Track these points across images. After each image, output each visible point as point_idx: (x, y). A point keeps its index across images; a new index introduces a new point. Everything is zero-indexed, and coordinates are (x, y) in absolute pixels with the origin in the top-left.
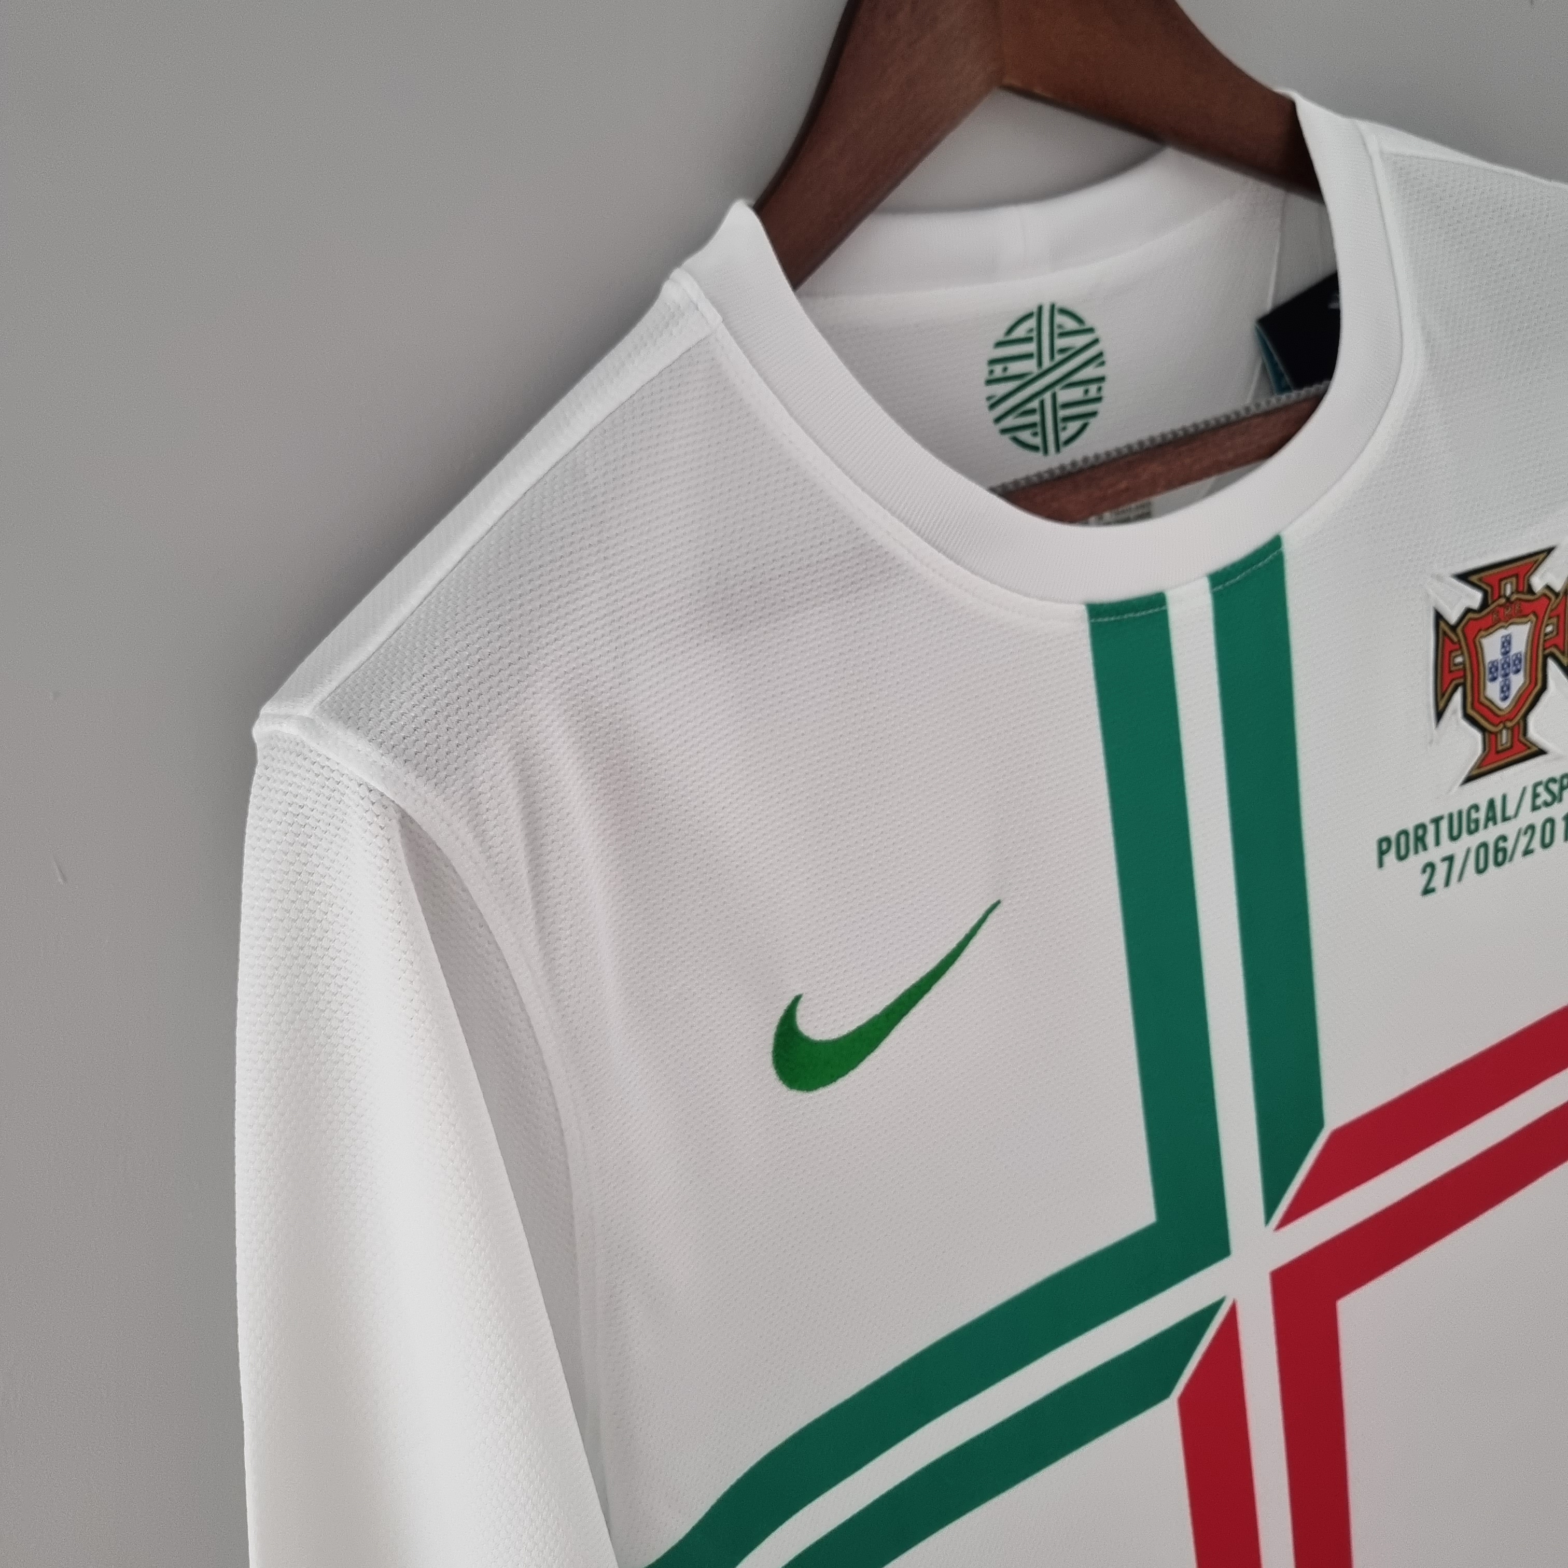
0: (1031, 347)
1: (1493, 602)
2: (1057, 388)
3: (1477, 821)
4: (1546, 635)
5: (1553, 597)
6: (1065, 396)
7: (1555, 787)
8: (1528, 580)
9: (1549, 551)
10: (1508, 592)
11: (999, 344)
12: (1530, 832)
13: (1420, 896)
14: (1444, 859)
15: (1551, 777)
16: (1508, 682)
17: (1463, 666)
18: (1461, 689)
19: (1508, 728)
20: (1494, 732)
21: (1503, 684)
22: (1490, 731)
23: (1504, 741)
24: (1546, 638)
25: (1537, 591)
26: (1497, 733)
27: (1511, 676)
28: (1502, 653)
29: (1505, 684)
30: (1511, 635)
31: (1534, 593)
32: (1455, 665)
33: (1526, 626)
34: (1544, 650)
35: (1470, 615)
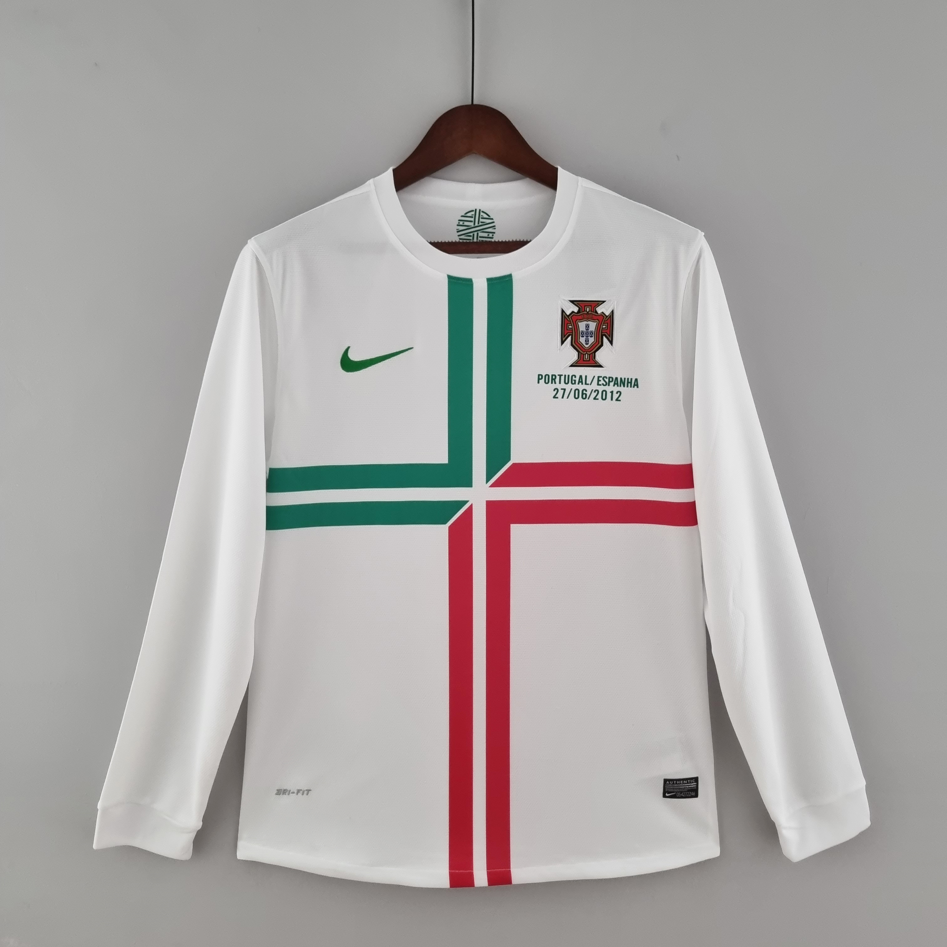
0: (472, 219)
1: (582, 312)
2: (479, 232)
3: (575, 381)
4: (602, 328)
5: (605, 317)
6: (481, 234)
7: (607, 380)
8: (595, 309)
9: (604, 302)
10: (588, 310)
11: (462, 216)
12: (597, 392)
13: (552, 398)
14: (562, 389)
15: (605, 376)
16: (588, 339)
17: (571, 329)
18: (571, 336)
19: (588, 354)
20: (583, 354)
21: (586, 339)
22: (581, 353)
23: (586, 358)
24: (603, 329)
25: (599, 313)
26: (584, 354)
27: (589, 337)
28: (586, 329)
29: (587, 339)
30: (589, 324)
31: (597, 313)
32: (569, 328)
33: (595, 323)
34: (602, 332)
35: (574, 314)
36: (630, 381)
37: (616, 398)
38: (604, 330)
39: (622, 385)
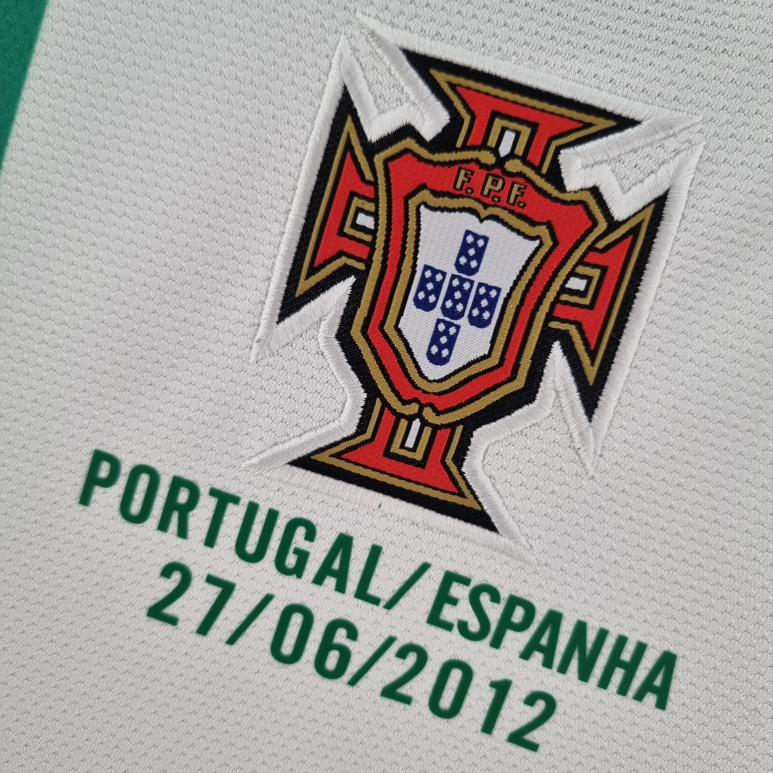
1: (465, 147)
3: (303, 556)
4: (563, 290)
5: (603, 225)
7: (491, 609)
8: (557, 152)
9: (622, 122)
10: (504, 150)
12: (412, 658)
13: (145, 612)
14: (211, 580)
15: (493, 582)
16: (452, 331)
17: (368, 238)
18: (351, 280)
19: (424, 423)
20: (393, 411)
21: (442, 327)
22: (385, 404)
23: (410, 443)
24: (564, 297)
25: (568, 188)
26: (399, 416)
27: (463, 322)
28: (458, 265)
29: (446, 333)
30: (486, 239)
31: (561, 187)
32: (354, 226)
33: (526, 242)
34: (550, 317)
35: (409, 143)
36: (626, 656)
37: (514, 727)
38: (566, 303)
39: (574, 665)
